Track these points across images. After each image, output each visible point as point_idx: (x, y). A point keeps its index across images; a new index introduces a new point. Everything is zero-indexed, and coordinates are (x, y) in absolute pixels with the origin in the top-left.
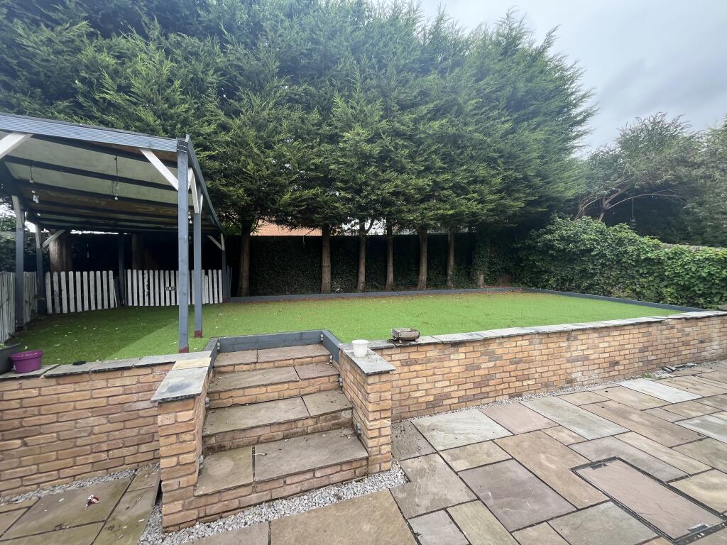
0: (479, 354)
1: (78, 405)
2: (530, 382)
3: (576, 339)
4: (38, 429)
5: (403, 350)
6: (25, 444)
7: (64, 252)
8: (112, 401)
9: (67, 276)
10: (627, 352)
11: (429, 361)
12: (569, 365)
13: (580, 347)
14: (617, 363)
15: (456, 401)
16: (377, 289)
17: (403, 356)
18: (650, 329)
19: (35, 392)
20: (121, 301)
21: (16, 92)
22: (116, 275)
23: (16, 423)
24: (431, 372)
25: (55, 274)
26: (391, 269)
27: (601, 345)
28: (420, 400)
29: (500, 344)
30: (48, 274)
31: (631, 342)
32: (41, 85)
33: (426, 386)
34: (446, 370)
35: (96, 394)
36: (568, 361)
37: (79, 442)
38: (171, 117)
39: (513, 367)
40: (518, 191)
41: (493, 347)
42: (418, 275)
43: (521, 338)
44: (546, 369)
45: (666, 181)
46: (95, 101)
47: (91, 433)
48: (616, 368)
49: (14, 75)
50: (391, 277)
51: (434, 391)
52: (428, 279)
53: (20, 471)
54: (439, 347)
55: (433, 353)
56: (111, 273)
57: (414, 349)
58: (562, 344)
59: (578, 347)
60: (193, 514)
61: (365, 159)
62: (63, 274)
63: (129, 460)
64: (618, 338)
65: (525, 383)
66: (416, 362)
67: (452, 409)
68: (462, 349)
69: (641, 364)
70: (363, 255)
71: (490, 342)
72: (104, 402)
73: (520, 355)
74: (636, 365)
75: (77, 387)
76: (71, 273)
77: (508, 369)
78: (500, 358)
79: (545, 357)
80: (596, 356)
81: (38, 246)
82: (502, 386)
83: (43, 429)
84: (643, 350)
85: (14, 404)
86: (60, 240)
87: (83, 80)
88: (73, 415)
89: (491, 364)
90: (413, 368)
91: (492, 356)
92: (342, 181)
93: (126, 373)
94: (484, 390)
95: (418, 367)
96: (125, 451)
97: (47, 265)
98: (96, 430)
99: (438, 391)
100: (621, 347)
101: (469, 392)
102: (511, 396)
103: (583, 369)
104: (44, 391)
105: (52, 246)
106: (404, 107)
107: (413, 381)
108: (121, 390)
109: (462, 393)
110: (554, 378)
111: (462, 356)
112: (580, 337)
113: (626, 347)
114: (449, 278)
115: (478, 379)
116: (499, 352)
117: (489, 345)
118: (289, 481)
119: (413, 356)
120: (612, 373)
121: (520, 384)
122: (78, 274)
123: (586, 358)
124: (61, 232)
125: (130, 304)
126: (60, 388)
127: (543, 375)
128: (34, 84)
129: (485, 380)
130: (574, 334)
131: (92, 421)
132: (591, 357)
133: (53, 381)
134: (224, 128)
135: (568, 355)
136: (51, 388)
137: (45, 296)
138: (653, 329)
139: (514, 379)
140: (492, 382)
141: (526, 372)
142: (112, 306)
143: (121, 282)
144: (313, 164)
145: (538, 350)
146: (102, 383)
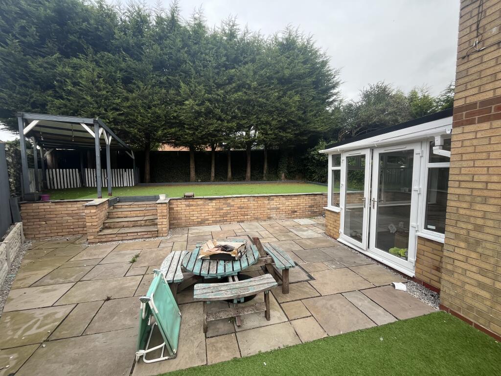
0: (222, 204)
1: (63, 212)
2: (248, 217)
3: (273, 200)
4: (50, 219)
5: (186, 200)
6: (46, 223)
7: (54, 159)
8: (74, 212)
9: (56, 171)
10: (302, 207)
11: (198, 205)
12: (269, 211)
13: (275, 204)
14: (296, 212)
15: (211, 222)
16: (221, 180)
17: (187, 203)
18: (316, 198)
19: (49, 207)
20: (83, 184)
21: (29, 88)
22: (80, 171)
23: (43, 216)
24: (199, 210)
25: (50, 170)
26: (229, 170)
27: (287, 203)
28: (195, 220)
29: (233, 200)
30: (47, 170)
31: (305, 202)
32: (38, 83)
33: (197, 215)
34: (206, 210)
35: (68, 209)
36: (268, 209)
37: (64, 224)
38: (100, 96)
39: (239, 210)
40: (289, 128)
41: (229, 201)
42: (246, 173)
43: (243, 198)
44: (257, 212)
45: (375, 122)
46: (64, 90)
47: (67, 222)
48: (295, 214)
49: (27, 80)
50: (230, 174)
51: (201, 217)
52: (251, 175)
53: (45, 232)
54: (203, 200)
55: (200, 202)
56: (77, 170)
57: (192, 200)
58: (265, 202)
59: (274, 203)
60: (97, 240)
61: (199, 114)
62: (54, 170)
63: (81, 232)
64: (297, 201)
65: (245, 217)
66: (192, 205)
67: (209, 224)
68: (214, 201)
69: (310, 213)
70: (213, 162)
71: (228, 199)
72: (71, 212)
73: (243, 205)
74: (306, 213)
75: (62, 206)
76: (58, 170)
77: (237, 211)
78: (233, 206)
79: (256, 207)
80: (284, 208)
81: (42, 157)
82: (234, 218)
83: (52, 219)
84: (310, 207)
85: (42, 210)
86: (51, 154)
87: (57, 81)
88: (61, 215)
89: (229, 208)
90: (191, 208)
91: (229, 205)
92: (188, 125)
93: (78, 203)
94: (224, 218)
95: (193, 208)
96: (79, 229)
97: (46, 166)
98: (69, 221)
99: (203, 218)
100: (298, 205)
101: (217, 219)
102: (238, 222)
103: (276, 213)
104: (51, 207)
105: (48, 156)
106: (219, 86)
107: (191, 213)
108: (76, 209)
109: (214, 219)
110: (261, 216)
111: (214, 204)
112: (274, 199)
113: (301, 205)
114: (264, 175)
115: (221, 214)
116: (232, 203)
117: (227, 200)
118: (129, 235)
119: (191, 203)
120: (292, 216)
121: (243, 217)
122: (61, 170)
123: (278, 208)
124: (52, 149)
125: (87, 186)
126: (56, 206)
127: (255, 214)
128: (36, 83)
129: (225, 215)
130: (272, 197)
131: (67, 218)
132: (281, 208)
133: (54, 204)
134: (127, 99)
135: (269, 206)
136: (53, 206)
137: (46, 180)
138: (317, 198)
139: (240, 215)
140: (228, 216)
141: (246, 213)
142: (78, 186)
143: (82, 174)
144: (173, 116)
145: (252, 203)
146: (70, 206)
